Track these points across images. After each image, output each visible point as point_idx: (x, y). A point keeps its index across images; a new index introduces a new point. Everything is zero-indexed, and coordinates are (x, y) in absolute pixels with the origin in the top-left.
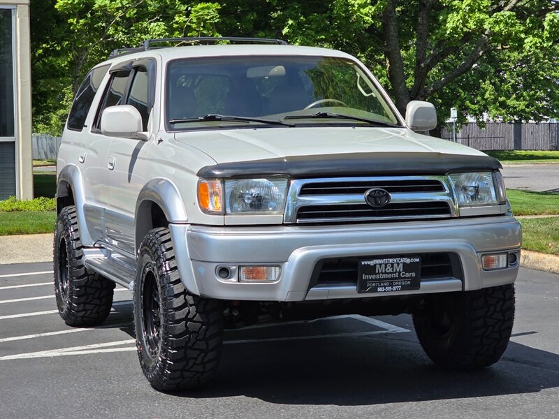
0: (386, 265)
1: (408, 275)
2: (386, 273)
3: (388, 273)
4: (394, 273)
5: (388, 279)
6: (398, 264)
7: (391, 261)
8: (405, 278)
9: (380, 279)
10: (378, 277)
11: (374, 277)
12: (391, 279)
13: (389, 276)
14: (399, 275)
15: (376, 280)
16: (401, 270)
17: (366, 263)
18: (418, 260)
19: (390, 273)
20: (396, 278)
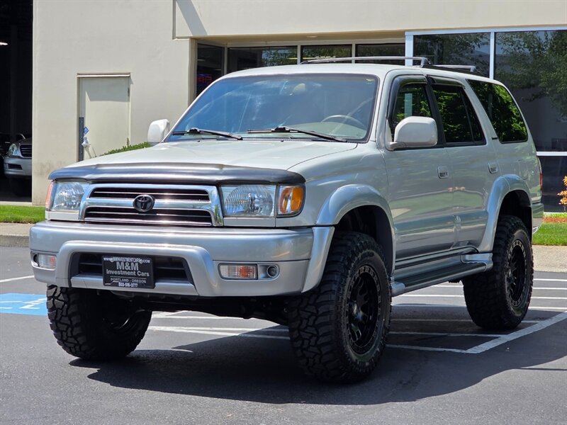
0: (125, 263)
1: (143, 274)
2: (125, 270)
3: (127, 271)
5: (127, 276)
7: (128, 259)
8: (141, 277)
9: (120, 275)
11: (116, 272)
12: (130, 276)
13: (128, 273)
14: (136, 274)
15: (117, 275)
18: (149, 261)
20: (134, 276)
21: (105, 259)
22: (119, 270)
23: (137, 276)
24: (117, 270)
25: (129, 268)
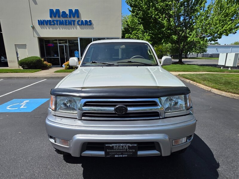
1: (131, 150)
2: (119, 149)
3: (120, 149)
4: (123, 149)
5: (120, 151)
6: (126, 146)
8: (129, 151)
9: (116, 152)
10: (115, 151)
12: (122, 151)
15: (114, 152)
16: (127, 148)
17: (108, 145)
19: (122, 149)
20: (125, 151)
21: (106, 145)
22: (115, 149)
23: (126, 151)
24: (114, 150)
25: (122, 148)
